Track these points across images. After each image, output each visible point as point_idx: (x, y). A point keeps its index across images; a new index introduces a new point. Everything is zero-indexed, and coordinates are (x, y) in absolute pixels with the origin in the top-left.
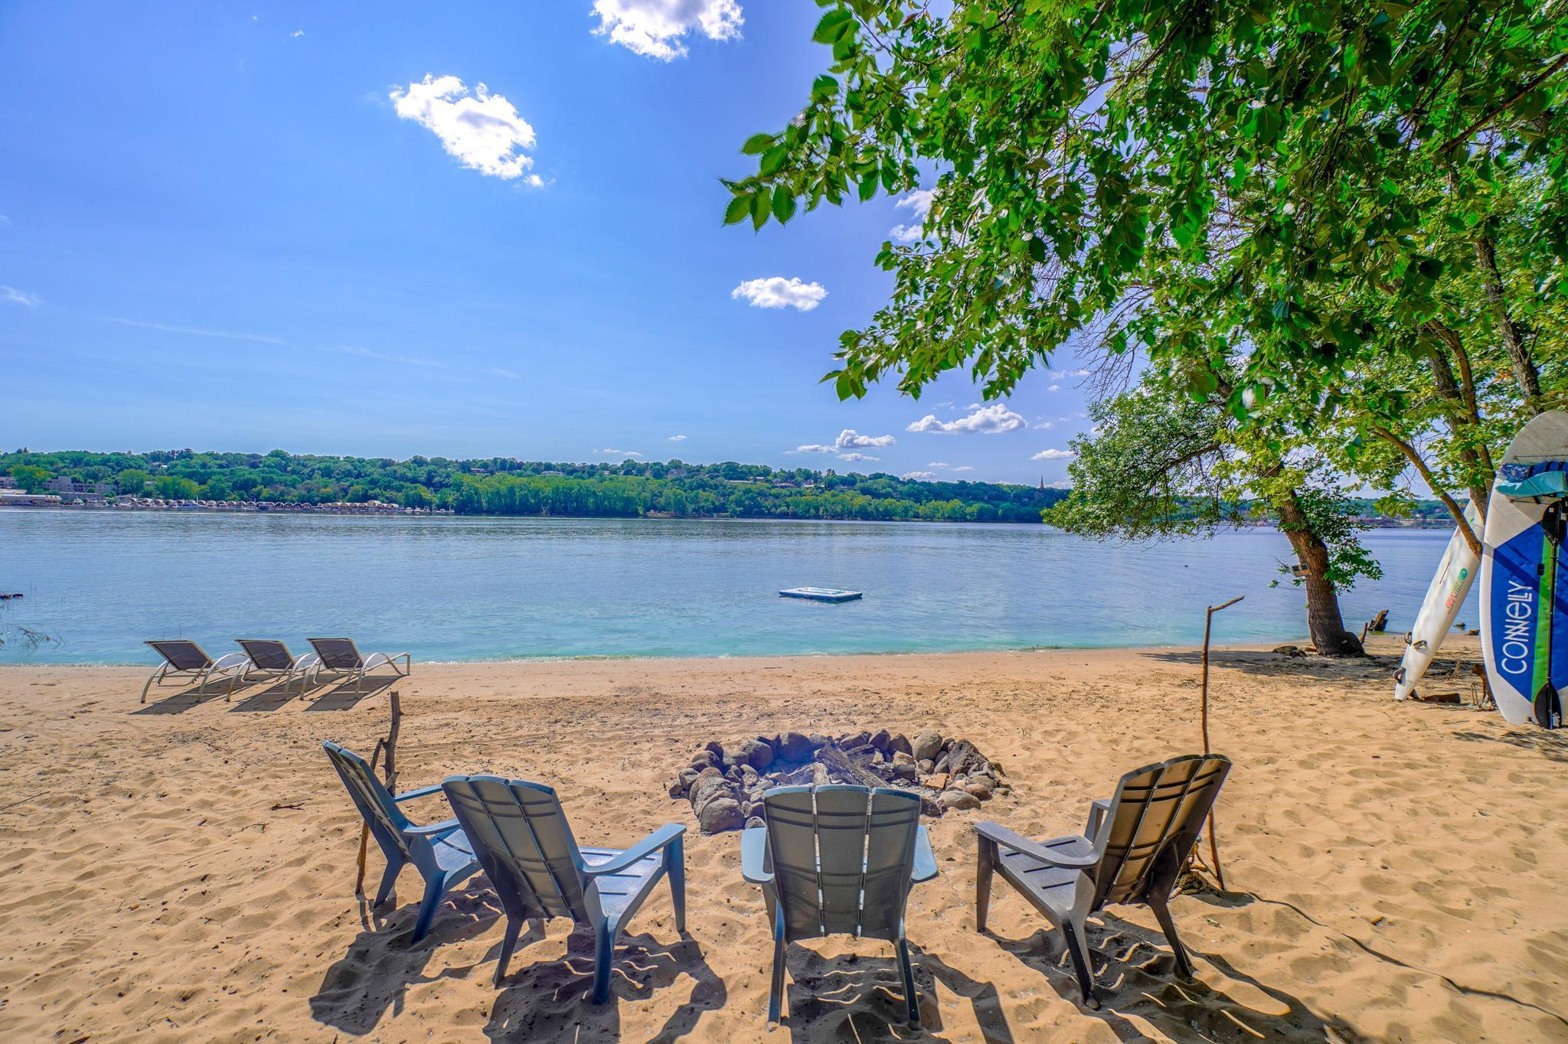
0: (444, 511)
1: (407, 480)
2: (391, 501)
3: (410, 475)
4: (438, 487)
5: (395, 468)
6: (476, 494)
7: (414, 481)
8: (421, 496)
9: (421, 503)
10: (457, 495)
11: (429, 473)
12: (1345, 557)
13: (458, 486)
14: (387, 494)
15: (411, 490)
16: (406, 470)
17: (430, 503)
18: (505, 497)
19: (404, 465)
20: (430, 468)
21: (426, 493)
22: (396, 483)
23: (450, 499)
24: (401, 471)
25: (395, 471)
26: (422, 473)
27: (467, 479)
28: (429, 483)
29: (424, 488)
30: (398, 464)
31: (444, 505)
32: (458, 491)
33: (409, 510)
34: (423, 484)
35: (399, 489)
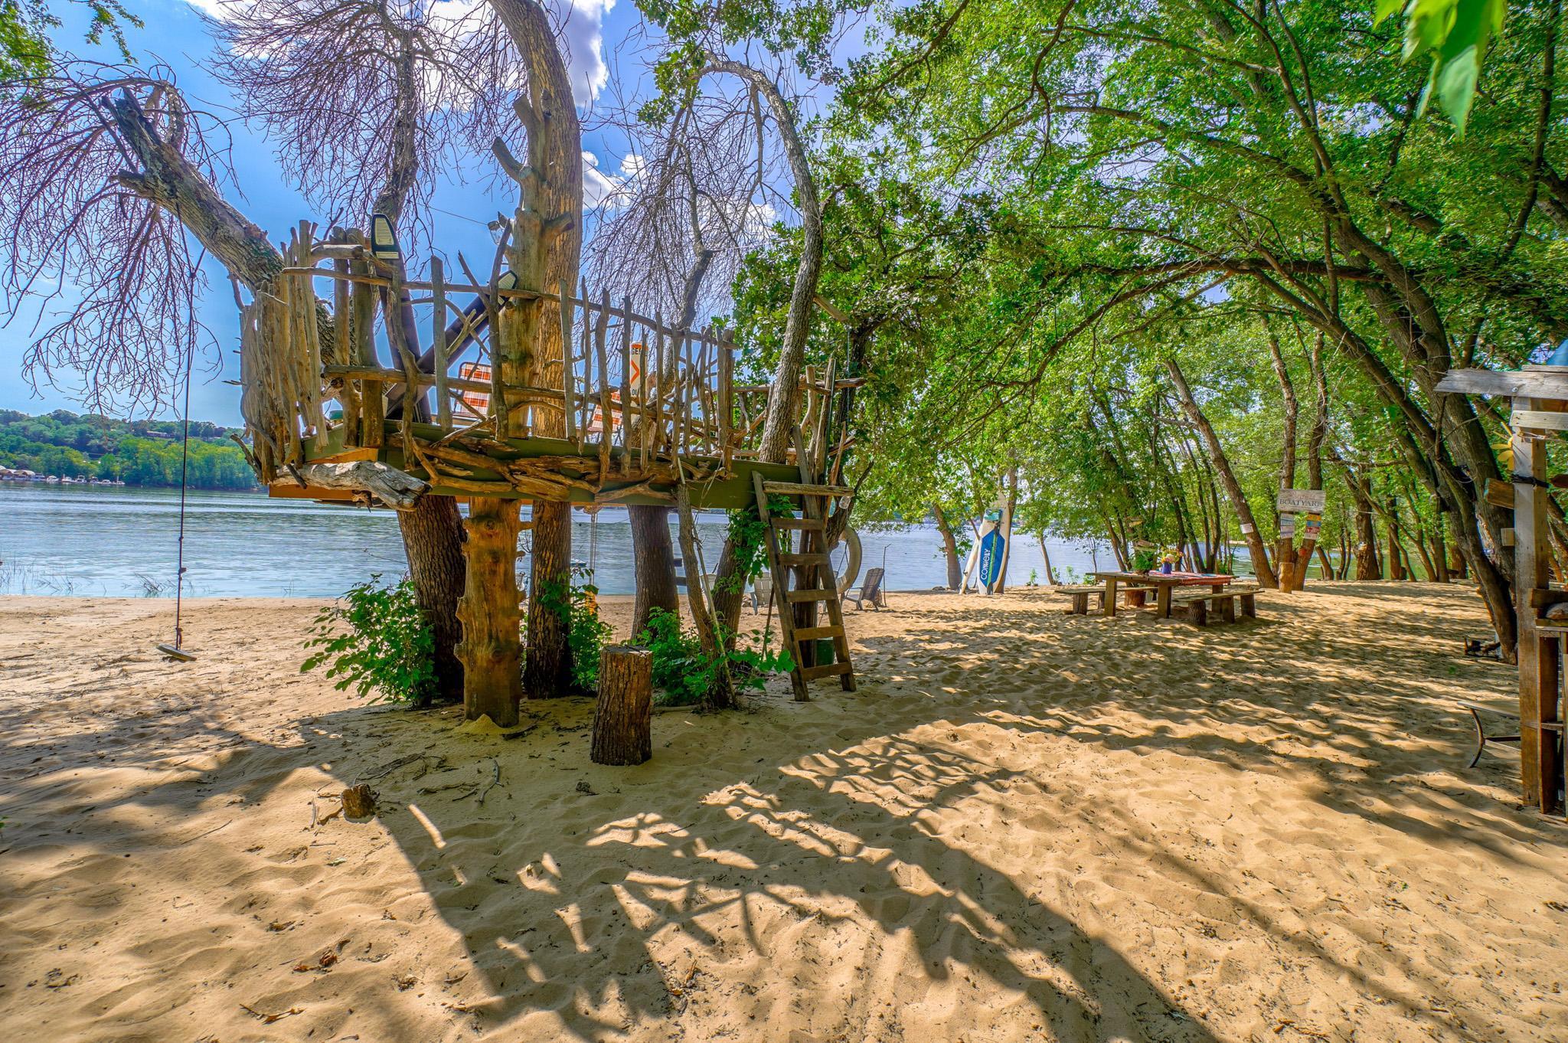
0: (108, 482)
1: (46, 440)
2: (21, 466)
3: (49, 434)
4: (96, 453)
5: (23, 424)
6: (158, 463)
7: (57, 442)
8: (71, 463)
9: (73, 471)
10: (128, 463)
11: (82, 433)
12: (963, 544)
13: (131, 453)
14: (15, 457)
15: (55, 454)
16: (42, 427)
17: (85, 472)
18: (200, 468)
19: (40, 420)
20: (84, 427)
21: (81, 459)
22: (28, 444)
23: (117, 468)
24: (34, 428)
25: (25, 428)
26: (70, 432)
27: (143, 444)
28: (81, 444)
29: (76, 452)
30: (29, 419)
31: (107, 475)
32: (129, 458)
33: (52, 479)
34: (73, 446)
35: (35, 452)
